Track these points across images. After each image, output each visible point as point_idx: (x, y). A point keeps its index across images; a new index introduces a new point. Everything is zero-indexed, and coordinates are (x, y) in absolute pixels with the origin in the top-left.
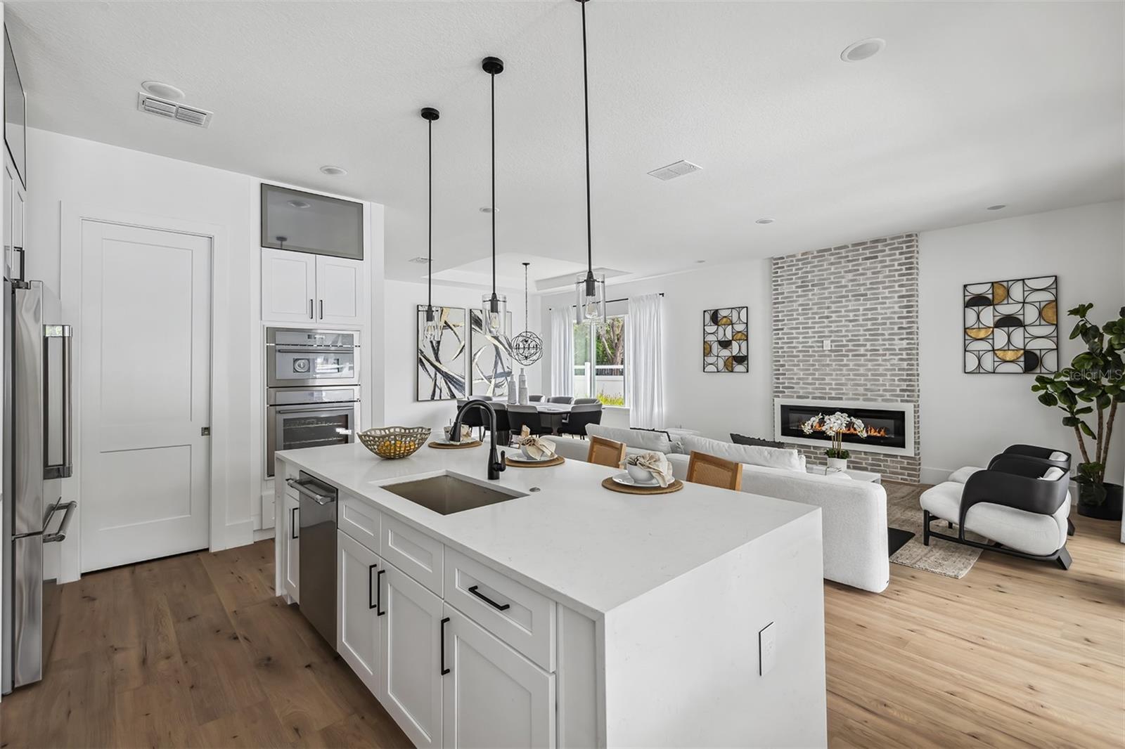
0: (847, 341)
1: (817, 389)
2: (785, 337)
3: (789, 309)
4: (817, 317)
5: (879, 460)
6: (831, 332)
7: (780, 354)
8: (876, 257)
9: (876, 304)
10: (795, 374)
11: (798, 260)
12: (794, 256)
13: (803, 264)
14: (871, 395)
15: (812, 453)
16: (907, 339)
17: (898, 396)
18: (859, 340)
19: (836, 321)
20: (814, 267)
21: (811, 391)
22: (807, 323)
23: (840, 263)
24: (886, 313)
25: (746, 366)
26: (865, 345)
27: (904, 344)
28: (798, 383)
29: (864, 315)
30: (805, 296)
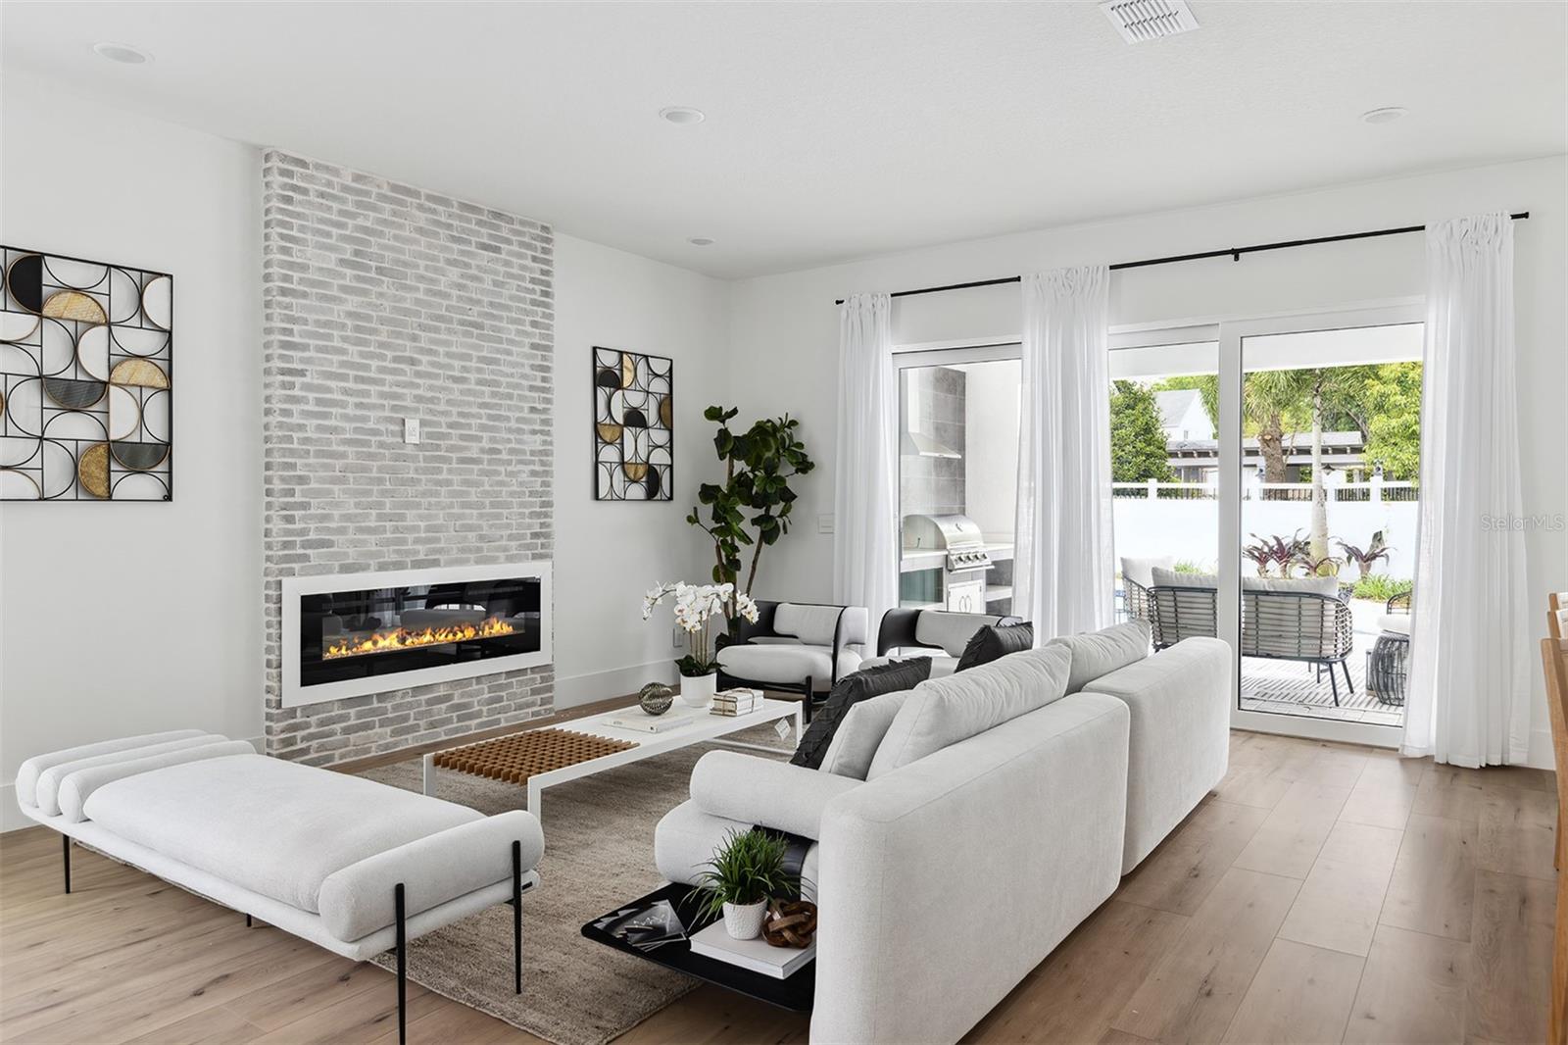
0: (451, 426)
1: (388, 542)
2: (311, 396)
3: (323, 318)
4: (389, 354)
5: (501, 687)
6: (419, 399)
7: (295, 446)
8: (497, 250)
9: (498, 351)
10: (337, 505)
11: (345, 188)
12: (336, 172)
13: (359, 204)
14: (488, 550)
15: (374, 712)
16: (542, 432)
17: (528, 547)
18: (469, 426)
19: (429, 375)
20: (385, 222)
21: (374, 548)
22: (367, 368)
23: (436, 235)
24: (512, 375)
25: (164, 478)
26: (479, 439)
27: (535, 442)
28: (342, 531)
29: (479, 370)
30: (364, 293)
